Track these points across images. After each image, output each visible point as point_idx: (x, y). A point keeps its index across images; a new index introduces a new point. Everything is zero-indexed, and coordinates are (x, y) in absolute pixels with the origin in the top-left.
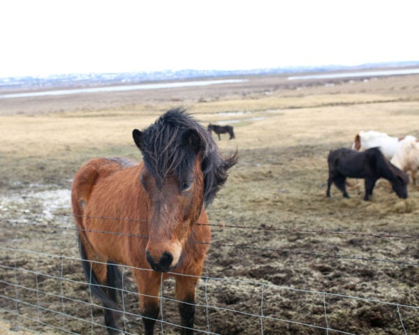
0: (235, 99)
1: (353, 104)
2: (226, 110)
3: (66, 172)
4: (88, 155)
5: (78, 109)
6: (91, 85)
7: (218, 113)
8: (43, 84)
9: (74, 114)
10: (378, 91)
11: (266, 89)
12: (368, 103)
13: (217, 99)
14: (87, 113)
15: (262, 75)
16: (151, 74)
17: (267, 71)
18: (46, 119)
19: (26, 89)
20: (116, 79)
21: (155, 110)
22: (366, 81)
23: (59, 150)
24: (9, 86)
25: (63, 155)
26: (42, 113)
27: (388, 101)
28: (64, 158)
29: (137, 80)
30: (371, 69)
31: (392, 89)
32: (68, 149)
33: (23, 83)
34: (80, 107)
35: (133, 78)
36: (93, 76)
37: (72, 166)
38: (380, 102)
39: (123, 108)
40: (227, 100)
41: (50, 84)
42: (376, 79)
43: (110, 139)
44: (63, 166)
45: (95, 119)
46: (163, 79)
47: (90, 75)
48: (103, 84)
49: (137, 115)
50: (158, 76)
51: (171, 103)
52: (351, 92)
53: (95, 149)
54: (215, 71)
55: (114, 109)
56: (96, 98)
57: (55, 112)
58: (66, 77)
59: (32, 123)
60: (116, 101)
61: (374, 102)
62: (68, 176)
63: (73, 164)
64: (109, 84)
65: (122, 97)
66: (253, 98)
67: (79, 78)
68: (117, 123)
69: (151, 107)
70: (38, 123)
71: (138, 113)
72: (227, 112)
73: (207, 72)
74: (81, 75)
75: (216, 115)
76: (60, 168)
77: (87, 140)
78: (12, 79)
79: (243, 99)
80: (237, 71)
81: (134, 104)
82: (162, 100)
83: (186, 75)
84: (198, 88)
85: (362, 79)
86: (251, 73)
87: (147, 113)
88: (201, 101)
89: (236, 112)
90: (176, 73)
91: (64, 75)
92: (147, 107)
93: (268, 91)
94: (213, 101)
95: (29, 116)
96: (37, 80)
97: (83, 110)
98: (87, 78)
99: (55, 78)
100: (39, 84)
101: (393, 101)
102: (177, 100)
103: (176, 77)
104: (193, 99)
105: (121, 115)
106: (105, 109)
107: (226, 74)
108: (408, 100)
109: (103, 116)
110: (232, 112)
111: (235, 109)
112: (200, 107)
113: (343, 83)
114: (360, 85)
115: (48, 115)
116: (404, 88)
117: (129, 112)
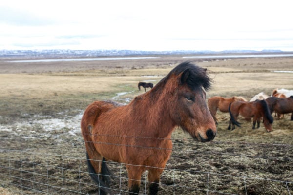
0: (153, 68)
1: (218, 73)
2: (148, 74)
3: (56, 108)
4: (69, 99)
5: (60, 71)
6: (68, 57)
7: (143, 75)
8: (39, 55)
9: (58, 74)
10: (232, 66)
11: (170, 63)
12: (226, 72)
13: (142, 67)
14: (65, 73)
15: (168, 55)
16: (104, 52)
17: (170, 53)
18: (40, 76)
19: (28, 58)
20: (83, 54)
21: (107, 73)
22: (225, 60)
23: (51, 95)
24: (17, 56)
25: (54, 98)
26: (38, 73)
27: (237, 72)
28: (55, 100)
29: (96, 55)
30: (228, 54)
31: (239, 65)
32: (56, 94)
33: (26, 54)
34: (62, 70)
35: (93, 53)
36: (69, 51)
37: (59, 105)
38: (233, 72)
39: (87, 71)
40: (148, 68)
41: (43, 55)
42: (230, 60)
43: (81, 89)
44: (54, 104)
45: (71, 77)
46: (111, 55)
47: (67, 51)
48: (75, 57)
49: (96, 75)
50: (108, 53)
51: (116, 69)
52: (217, 66)
53: (72, 95)
54: (141, 51)
55: (82, 72)
56: (72, 64)
57: (46, 72)
58: (53, 51)
59: (32, 78)
60: (83, 67)
61: (230, 72)
62: (57, 111)
63: (60, 103)
64: (78, 56)
65: (87, 64)
66: (163, 68)
67: (61, 53)
68: (84, 80)
69: (104, 71)
70: (35, 78)
71: (96, 74)
72: (148, 75)
73: (137, 51)
74: (62, 51)
75: (142, 77)
76: (53, 106)
77: (67, 89)
78: (19, 51)
79: (157, 68)
80: (154, 52)
81: (94, 69)
82: (110, 67)
83: (124, 53)
84: (131, 61)
85: (223, 59)
86: (162, 53)
87: (102, 74)
88: (133, 68)
89: (153, 75)
90: (119, 52)
91: (52, 50)
92: (102, 71)
93: (172, 64)
94: (140, 69)
95: (30, 74)
96: (35, 52)
97: (63, 71)
98: (66, 53)
99: (46, 52)
100: (36, 55)
101: (240, 72)
102: (119, 67)
103: (118, 54)
104: (129, 67)
105: (86, 75)
106: (76, 71)
107: (148, 53)
108: (248, 72)
109: (75, 75)
110: (151, 75)
111: (153, 74)
112: (132, 72)
113: (213, 61)
114: (222, 62)
115: (41, 74)
116: (245, 65)
117: (91, 74)
